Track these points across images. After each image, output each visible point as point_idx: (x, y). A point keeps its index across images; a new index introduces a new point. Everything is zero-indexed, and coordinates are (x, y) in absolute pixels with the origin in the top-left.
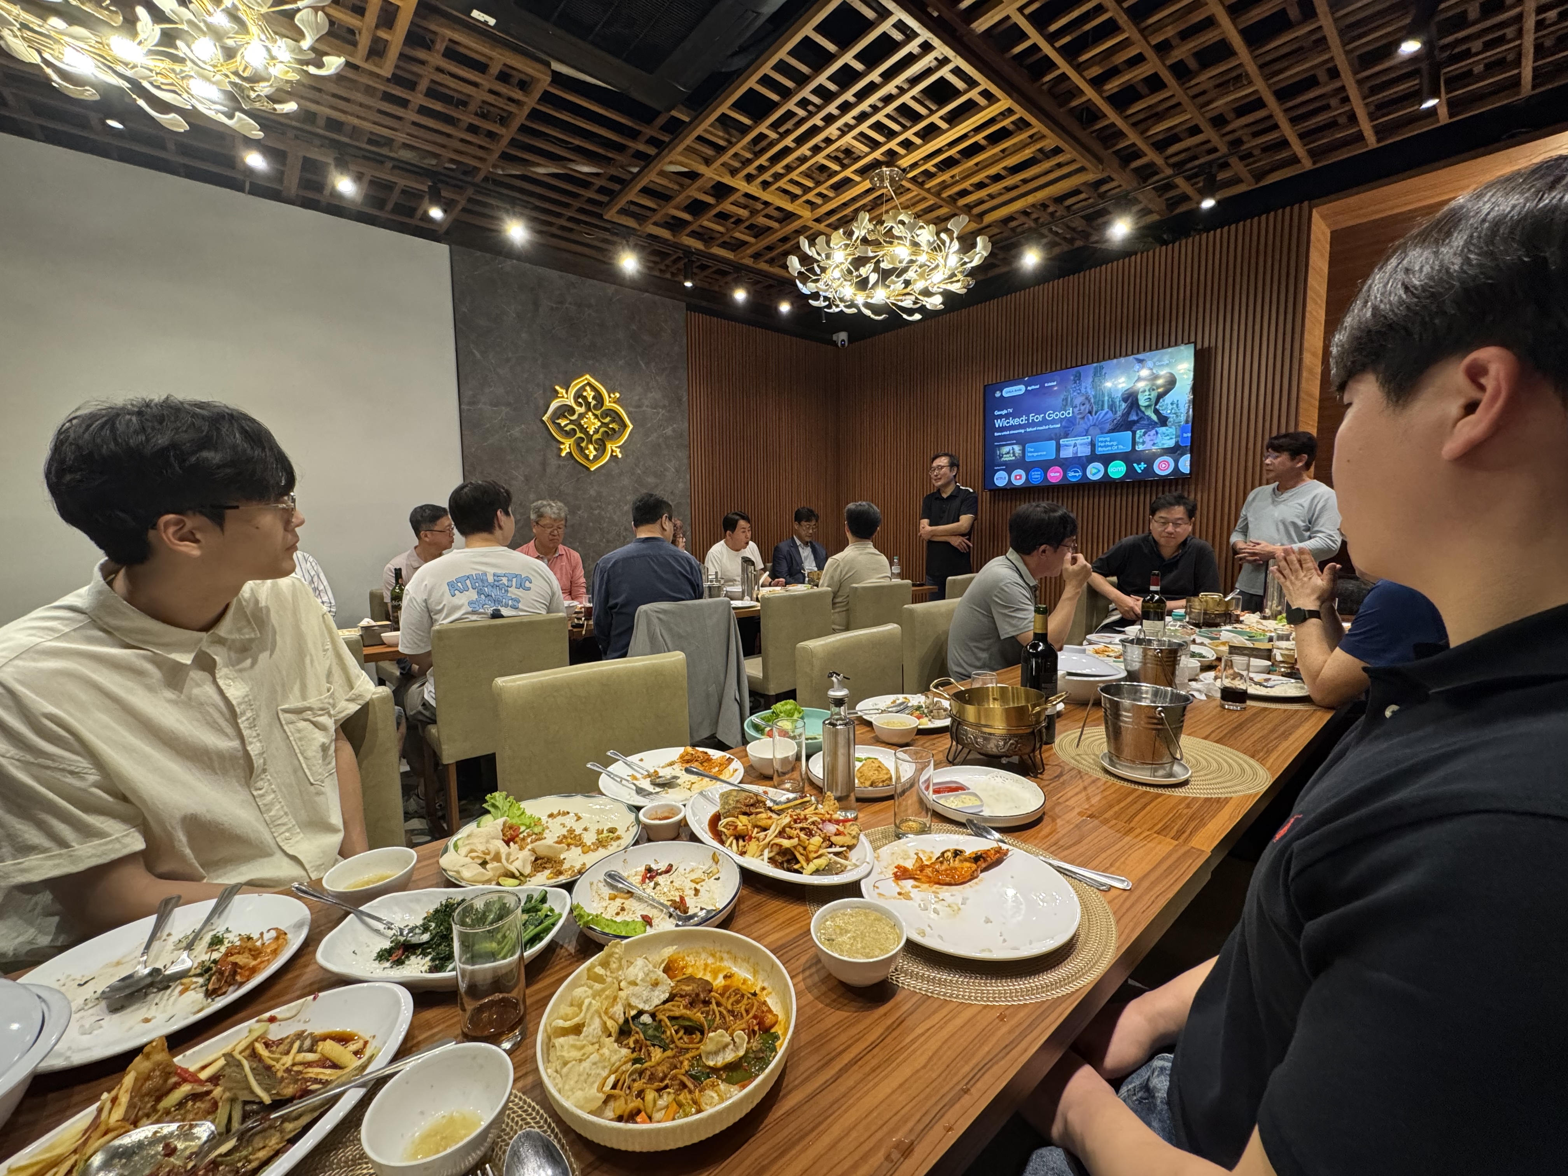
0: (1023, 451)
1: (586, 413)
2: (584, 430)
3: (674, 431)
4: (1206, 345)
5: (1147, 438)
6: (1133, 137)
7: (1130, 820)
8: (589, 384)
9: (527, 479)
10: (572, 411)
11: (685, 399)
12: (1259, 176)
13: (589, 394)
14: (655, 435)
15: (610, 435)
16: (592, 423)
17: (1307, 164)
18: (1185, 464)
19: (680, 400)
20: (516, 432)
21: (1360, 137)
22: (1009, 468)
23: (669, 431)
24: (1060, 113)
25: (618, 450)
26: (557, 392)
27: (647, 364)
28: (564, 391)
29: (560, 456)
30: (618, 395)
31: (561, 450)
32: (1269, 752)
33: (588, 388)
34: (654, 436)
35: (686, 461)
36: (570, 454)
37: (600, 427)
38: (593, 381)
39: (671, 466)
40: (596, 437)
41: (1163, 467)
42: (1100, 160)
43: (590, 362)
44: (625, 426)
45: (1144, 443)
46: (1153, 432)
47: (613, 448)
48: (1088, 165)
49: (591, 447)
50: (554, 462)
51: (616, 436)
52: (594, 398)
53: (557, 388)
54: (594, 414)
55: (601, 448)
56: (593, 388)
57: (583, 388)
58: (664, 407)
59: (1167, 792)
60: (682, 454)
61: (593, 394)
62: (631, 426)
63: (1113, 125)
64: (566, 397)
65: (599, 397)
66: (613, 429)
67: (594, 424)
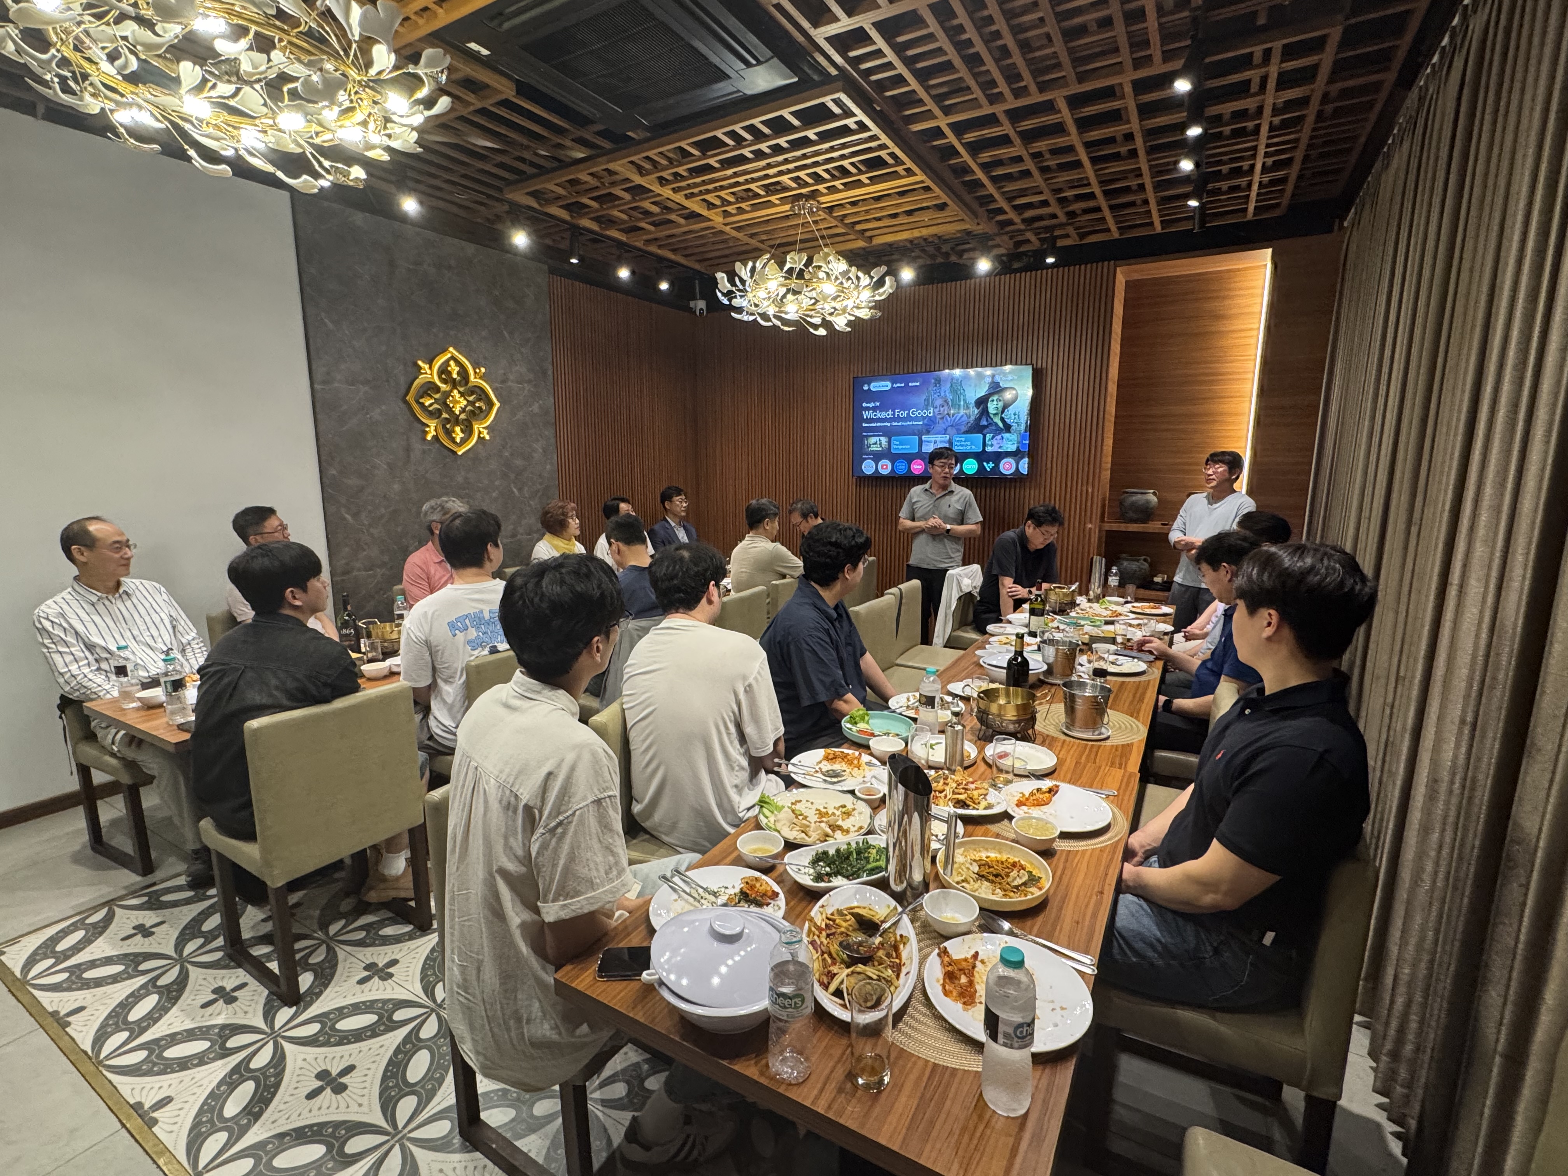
0: (890, 442)
1: (451, 391)
2: (450, 410)
3: (540, 407)
4: (1039, 365)
5: (994, 442)
6: (1002, 203)
7: (1095, 762)
8: (453, 358)
9: (391, 466)
10: (437, 389)
11: (550, 372)
12: (1082, 236)
13: (454, 369)
14: (521, 413)
15: (476, 414)
16: (459, 403)
17: (1116, 234)
18: (1024, 466)
19: (544, 373)
20: (376, 414)
21: (1152, 224)
22: (877, 457)
23: (535, 408)
24: (956, 183)
25: (485, 431)
26: (420, 368)
27: (511, 333)
28: (427, 366)
29: (425, 439)
30: (483, 370)
31: (426, 433)
32: (1138, 713)
33: (452, 363)
34: (520, 415)
35: (553, 440)
36: (436, 438)
37: (466, 406)
38: (456, 353)
39: (538, 446)
40: (463, 416)
41: (1007, 467)
42: (975, 214)
43: (452, 333)
44: (491, 404)
45: (992, 445)
46: (999, 437)
47: (481, 428)
48: (966, 218)
49: (458, 429)
50: (417, 446)
51: (482, 415)
52: (458, 374)
53: (420, 363)
54: (459, 392)
55: (468, 431)
56: (458, 363)
57: (447, 362)
58: (529, 382)
59: (1102, 743)
60: (549, 432)
61: (457, 369)
62: (497, 404)
63: (991, 196)
64: (429, 373)
65: (463, 372)
66: (480, 408)
67: (459, 402)
